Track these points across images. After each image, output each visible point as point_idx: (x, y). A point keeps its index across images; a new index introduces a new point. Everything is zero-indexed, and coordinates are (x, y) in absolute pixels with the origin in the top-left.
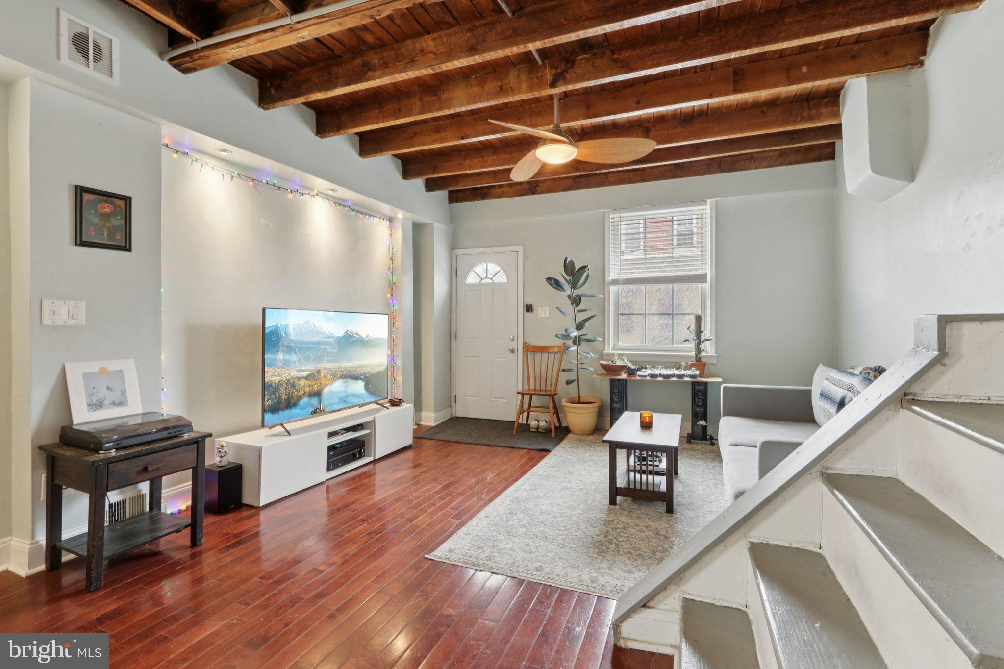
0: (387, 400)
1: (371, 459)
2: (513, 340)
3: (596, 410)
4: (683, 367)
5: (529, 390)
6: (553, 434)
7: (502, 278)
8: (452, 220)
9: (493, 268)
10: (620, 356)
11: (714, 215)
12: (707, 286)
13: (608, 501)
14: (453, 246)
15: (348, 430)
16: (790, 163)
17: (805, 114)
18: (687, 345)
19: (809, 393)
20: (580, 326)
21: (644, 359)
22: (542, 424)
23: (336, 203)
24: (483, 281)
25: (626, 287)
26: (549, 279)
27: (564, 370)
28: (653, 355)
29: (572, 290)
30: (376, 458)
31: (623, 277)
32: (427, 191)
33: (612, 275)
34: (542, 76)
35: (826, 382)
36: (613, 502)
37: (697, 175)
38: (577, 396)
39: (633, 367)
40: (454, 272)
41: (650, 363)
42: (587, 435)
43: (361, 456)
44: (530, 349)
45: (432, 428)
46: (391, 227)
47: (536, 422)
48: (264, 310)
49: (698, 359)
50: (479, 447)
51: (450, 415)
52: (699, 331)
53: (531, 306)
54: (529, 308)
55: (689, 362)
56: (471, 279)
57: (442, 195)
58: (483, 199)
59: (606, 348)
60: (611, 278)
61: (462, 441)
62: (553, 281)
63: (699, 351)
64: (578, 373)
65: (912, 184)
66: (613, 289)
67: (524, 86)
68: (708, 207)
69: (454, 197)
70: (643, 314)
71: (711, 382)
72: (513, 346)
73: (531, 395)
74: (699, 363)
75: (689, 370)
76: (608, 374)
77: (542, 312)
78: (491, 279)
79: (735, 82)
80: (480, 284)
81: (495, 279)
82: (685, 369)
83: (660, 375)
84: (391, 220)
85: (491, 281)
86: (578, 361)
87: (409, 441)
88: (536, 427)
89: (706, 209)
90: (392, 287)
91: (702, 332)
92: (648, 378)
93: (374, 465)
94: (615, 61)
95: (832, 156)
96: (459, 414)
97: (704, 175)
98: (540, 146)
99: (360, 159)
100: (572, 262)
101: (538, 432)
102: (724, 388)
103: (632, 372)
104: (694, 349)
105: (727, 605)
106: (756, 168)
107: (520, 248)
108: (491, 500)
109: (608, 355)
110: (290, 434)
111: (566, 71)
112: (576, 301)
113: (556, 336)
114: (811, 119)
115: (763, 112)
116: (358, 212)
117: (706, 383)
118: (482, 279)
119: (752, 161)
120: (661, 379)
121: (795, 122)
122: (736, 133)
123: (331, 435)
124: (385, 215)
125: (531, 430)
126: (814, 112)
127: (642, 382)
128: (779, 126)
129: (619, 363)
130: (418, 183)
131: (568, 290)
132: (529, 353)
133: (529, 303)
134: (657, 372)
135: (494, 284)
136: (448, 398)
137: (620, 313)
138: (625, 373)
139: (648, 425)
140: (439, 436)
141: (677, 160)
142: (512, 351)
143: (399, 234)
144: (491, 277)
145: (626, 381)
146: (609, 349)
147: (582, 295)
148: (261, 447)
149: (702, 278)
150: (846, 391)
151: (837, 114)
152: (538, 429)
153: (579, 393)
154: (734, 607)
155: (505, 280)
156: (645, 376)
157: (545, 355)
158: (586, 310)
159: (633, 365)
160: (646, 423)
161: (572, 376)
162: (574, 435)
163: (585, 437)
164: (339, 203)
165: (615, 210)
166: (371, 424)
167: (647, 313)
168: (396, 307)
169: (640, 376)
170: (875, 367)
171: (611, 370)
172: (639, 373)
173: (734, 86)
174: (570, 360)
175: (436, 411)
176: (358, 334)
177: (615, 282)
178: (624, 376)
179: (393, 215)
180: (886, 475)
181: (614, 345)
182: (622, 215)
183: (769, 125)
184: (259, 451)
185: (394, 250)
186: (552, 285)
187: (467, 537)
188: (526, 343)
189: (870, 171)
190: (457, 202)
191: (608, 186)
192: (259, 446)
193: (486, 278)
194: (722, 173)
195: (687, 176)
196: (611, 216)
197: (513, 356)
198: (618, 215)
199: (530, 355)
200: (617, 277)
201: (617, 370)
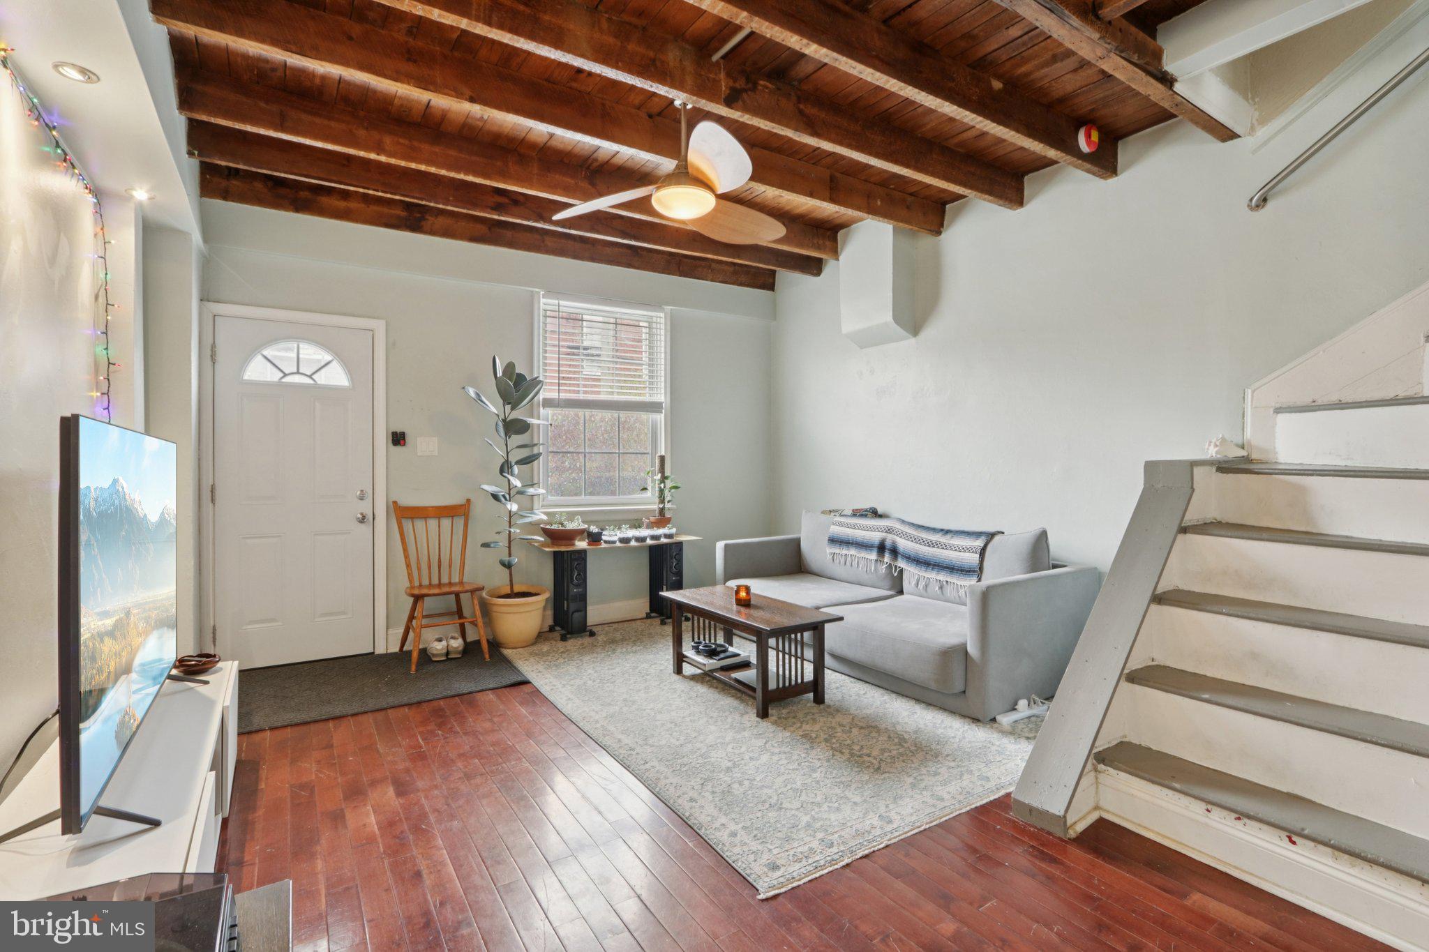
2: (362, 498)
3: (548, 602)
4: (644, 526)
5: (412, 587)
6: (487, 656)
7: (336, 376)
9: (313, 354)
10: (571, 516)
11: (668, 328)
12: (660, 418)
14: (209, 294)
17: (816, 241)
18: (646, 494)
19: (797, 542)
24: (284, 380)
25: (565, 411)
28: (593, 511)
29: (506, 410)
31: (563, 396)
32: (188, 151)
33: (543, 393)
35: (832, 527)
37: (654, 271)
38: (510, 586)
39: (596, 530)
40: (209, 353)
41: (610, 522)
44: (403, 514)
47: (443, 643)
49: (662, 511)
52: (662, 477)
53: (403, 434)
54: (398, 439)
55: (652, 519)
56: (258, 370)
58: (298, 209)
60: (542, 397)
63: (663, 503)
64: (509, 547)
65: (914, 339)
66: (543, 413)
68: (662, 315)
69: (211, 182)
70: (582, 453)
71: (685, 542)
72: (365, 507)
74: (664, 518)
75: (652, 529)
76: (551, 545)
77: (423, 445)
78: (310, 377)
80: (279, 384)
81: (321, 378)
83: (632, 539)
84: (101, 197)
85: (308, 381)
86: (510, 527)
88: (445, 651)
89: (661, 318)
92: (618, 544)
95: (771, 286)
97: (663, 273)
99: (151, 17)
101: (448, 659)
102: (726, 546)
103: (595, 538)
104: (657, 500)
106: (712, 280)
107: (379, 326)
111: (745, 91)
114: (819, 248)
117: (680, 544)
118: (285, 375)
120: (633, 543)
127: (609, 551)
128: (796, 246)
129: (570, 526)
131: (497, 410)
132: (404, 521)
133: (398, 430)
134: (631, 533)
135: (316, 387)
137: (550, 450)
138: (583, 540)
142: (363, 520)
144: (309, 373)
145: (584, 552)
146: (538, 507)
149: (654, 407)
150: (884, 534)
151: (836, 251)
152: (448, 653)
153: (512, 580)
155: (345, 382)
156: (614, 542)
157: (434, 522)
159: (596, 527)
165: (550, 293)
167: (587, 451)
169: (606, 542)
170: (871, 509)
171: (556, 536)
172: (604, 538)
177: (548, 403)
178: (581, 544)
181: (543, 499)
182: (562, 302)
185: (108, 276)
188: (395, 503)
190: (225, 198)
191: (543, 253)
193: (298, 372)
194: (680, 276)
195: (644, 269)
196: (543, 300)
197: (365, 529)
198: (556, 302)
199: (407, 525)
200: (554, 395)
201: (569, 536)
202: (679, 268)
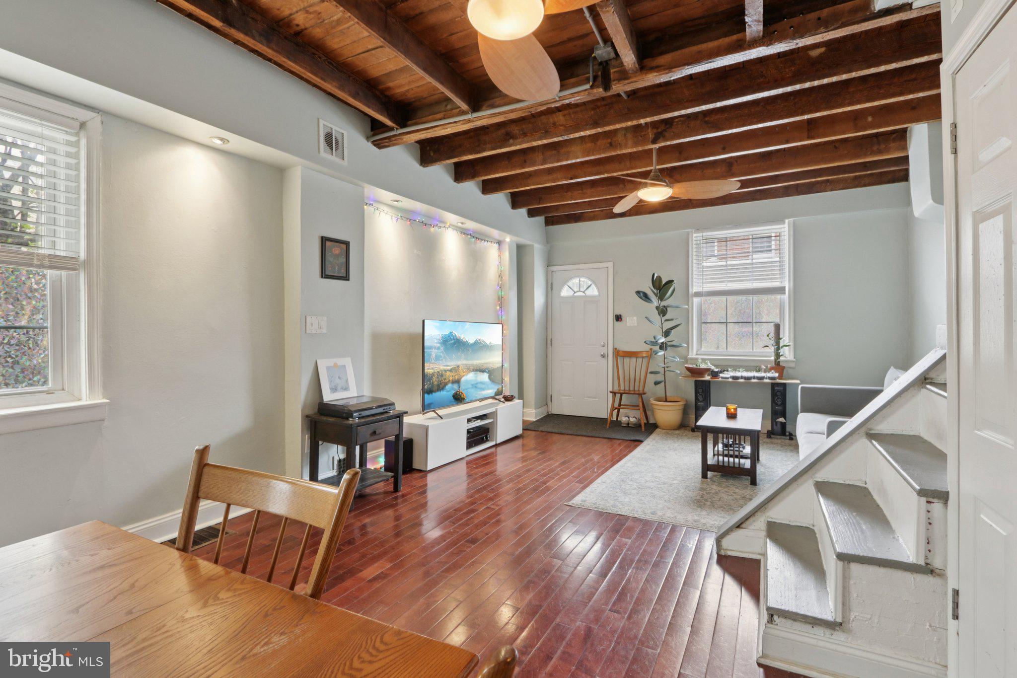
0: (502, 396)
1: (493, 443)
2: (604, 346)
3: (681, 407)
4: (763, 370)
5: (620, 390)
6: (643, 429)
7: (593, 291)
8: (548, 240)
9: (585, 281)
10: (704, 360)
11: (792, 233)
12: (786, 297)
13: (700, 476)
14: (549, 263)
15: (477, 418)
16: (865, 185)
17: (875, 148)
18: (766, 350)
20: (667, 333)
21: (726, 363)
22: (632, 420)
23: (461, 232)
24: (575, 295)
25: (708, 298)
26: (638, 292)
27: (651, 373)
28: (734, 359)
29: (660, 301)
30: (498, 442)
31: (706, 289)
32: (529, 217)
33: (695, 288)
34: (645, 135)
36: (704, 476)
37: (775, 198)
38: (664, 396)
39: (716, 370)
40: (550, 286)
41: (731, 366)
42: (674, 430)
43: (487, 440)
44: (617, 353)
45: (534, 422)
46: (499, 248)
47: (627, 418)
48: (423, 322)
49: (778, 363)
50: (580, 438)
51: (547, 412)
52: (778, 338)
53: (620, 315)
54: (618, 318)
55: (769, 366)
56: (565, 292)
57: (540, 219)
58: (576, 222)
59: (690, 354)
60: (694, 291)
61: (563, 432)
62: (642, 294)
63: (778, 356)
64: (665, 375)
66: (696, 300)
67: (630, 142)
68: (786, 225)
69: (549, 222)
70: (725, 323)
71: (789, 384)
72: (604, 351)
73: (621, 394)
74: (778, 366)
75: (769, 372)
76: (692, 376)
77: (630, 321)
78: (584, 292)
79: (808, 130)
80: (573, 297)
81: (589, 292)
82: (765, 372)
83: (742, 378)
84: (499, 243)
85: (584, 294)
86: (665, 364)
87: (519, 431)
88: (627, 422)
89: (784, 228)
90: (501, 301)
91: (781, 339)
92: (730, 380)
93: (496, 449)
94: (706, 122)
96: (554, 412)
97: (783, 197)
98: (642, 188)
99: (483, 196)
100: (659, 278)
101: (629, 427)
102: (802, 388)
103: (715, 375)
104: (773, 354)
105: (799, 524)
106: (831, 190)
107: (610, 265)
108: (603, 473)
109: (692, 359)
110: (442, 418)
111: (665, 130)
112: (663, 311)
113: (645, 342)
114: (880, 152)
115: (835, 147)
116: (477, 238)
117: (784, 385)
118: (575, 292)
119: (828, 184)
120: (742, 380)
121: (865, 155)
122: (810, 166)
123: (469, 420)
124: (495, 239)
125: (622, 425)
126: (883, 146)
127: (725, 383)
128: (851, 159)
129: (703, 366)
130: (523, 211)
131: (655, 302)
132: (618, 357)
133: (618, 314)
134: (738, 374)
135: (586, 296)
136: (545, 398)
137: (703, 321)
138: (708, 375)
139: (733, 416)
140: (541, 429)
141: (757, 187)
142: (603, 356)
143: (506, 255)
144: (583, 291)
145: (709, 382)
146: (692, 354)
147: (668, 306)
148: (428, 426)
149: (781, 290)
151: (905, 148)
152: (628, 424)
153: (666, 393)
154: (804, 526)
155: (596, 293)
156: (728, 378)
157: (634, 360)
158: (672, 320)
159: (716, 368)
160: (732, 414)
161: (660, 378)
162: (661, 430)
163: (672, 431)
164: (464, 232)
165: (698, 230)
166: (493, 415)
167: (728, 321)
168: (504, 318)
169: (722, 378)
171: (695, 372)
172: (721, 375)
173: (808, 133)
174: (657, 364)
175: (535, 409)
176: (484, 341)
177: (698, 294)
178: (707, 378)
179: (501, 239)
180: (912, 433)
181: (698, 350)
182: (704, 234)
183: (841, 158)
184: (426, 429)
185: (503, 268)
186: (641, 298)
187: (592, 494)
188: (616, 349)
189: (931, 201)
190: (552, 225)
191: (691, 209)
192: (427, 425)
193: (579, 291)
194: (799, 195)
195: (766, 198)
196: (694, 235)
197: (604, 360)
198: (701, 234)
199: (620, 360)
200: (700, 290)
201: (701, 372)
202: (797, 191)
